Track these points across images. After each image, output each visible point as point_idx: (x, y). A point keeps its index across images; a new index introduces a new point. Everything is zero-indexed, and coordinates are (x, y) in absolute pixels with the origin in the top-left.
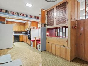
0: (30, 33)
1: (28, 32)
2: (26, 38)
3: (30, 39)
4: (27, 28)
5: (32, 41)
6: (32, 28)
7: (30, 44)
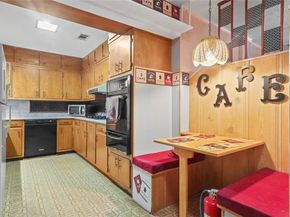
0: (125, 110)
1: (111, 103)
2: (92, 137)
3: (130, 151)
4: (101, 80)
5: (143, 166)
6: (140, 73)
7: (124, 182)
